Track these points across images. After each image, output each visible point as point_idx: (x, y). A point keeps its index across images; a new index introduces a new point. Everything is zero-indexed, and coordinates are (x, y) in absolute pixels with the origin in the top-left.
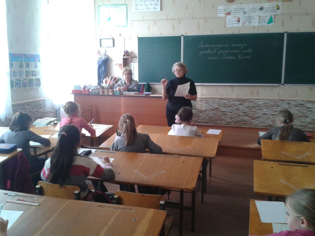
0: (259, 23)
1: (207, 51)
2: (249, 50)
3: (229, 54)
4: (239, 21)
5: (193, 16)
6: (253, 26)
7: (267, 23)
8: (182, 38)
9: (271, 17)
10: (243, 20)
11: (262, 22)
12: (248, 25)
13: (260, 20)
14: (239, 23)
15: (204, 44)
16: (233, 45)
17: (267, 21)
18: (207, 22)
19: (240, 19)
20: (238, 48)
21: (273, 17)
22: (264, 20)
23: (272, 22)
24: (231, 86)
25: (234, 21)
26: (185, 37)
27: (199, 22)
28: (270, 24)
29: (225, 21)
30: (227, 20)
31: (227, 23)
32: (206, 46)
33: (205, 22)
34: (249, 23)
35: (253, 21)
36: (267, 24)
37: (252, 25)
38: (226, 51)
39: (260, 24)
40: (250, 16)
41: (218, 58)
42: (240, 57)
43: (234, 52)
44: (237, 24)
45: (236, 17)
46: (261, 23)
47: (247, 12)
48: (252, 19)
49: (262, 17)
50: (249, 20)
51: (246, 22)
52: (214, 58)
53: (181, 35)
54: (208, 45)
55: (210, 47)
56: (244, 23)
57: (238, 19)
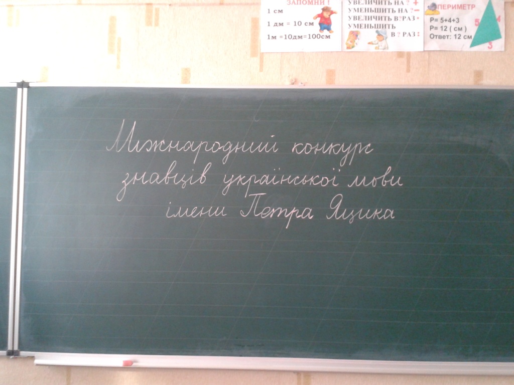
0: (432, 37)
1: (162, 176)
2: (388, 178)
3: (276, 195)
4: (325, 24)
6: (400, 54)
7: (470, 41)
8: (22, 96)
9: (489, 8)
10: (346, 21)
11: (443, 33)
12: (372, 48)
13: (434, 24)
14: (326, 32)
15: (141, 136)
16: (300, 148)
17: (472, 31)
18: (157, 24)
19: (332, 13)
20: (324, 165)
21: (499, 11)
22: (453, 24)
23: (498, 36)
24: (298, 373)
25: (300, 23)
26: (36, 94)
27: (113, 19)
28: (487, 45)
29: (255, 23)
30: (265, 19)
31: (265, 31)
32: (156, 146)
33: (149, 23)
34: (379, 35)
35: (400, 26)
36: (473, 45)
37: (393, 44)
38: (266, 180)
39: (434, 45)
40: (380, 2)
41: (219, 212)
42: (337, 210)
43: (304, 181)
44: (316, 36)
45: (310, 3)
46: (440, 37)
48: (392, 16)
49: (443, 7)
50: (380, 18)
51: (363, 32)
52: (201, 213)
53: (15, 85)
54: (163, 142)
55: (174, 154)
56: (355, 35)
57: (321, 16)
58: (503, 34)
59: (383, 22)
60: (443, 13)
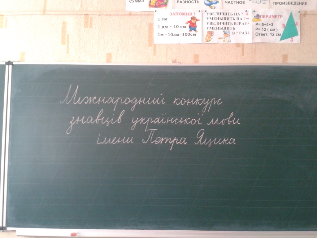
0: (257, 34)
1: (94, 119)
2: (231, 119)
3: (163, 130)
4: (193, 26)
5: (45, 7)
6: (238, 45)
7: (280, 37)
8: (9, 70)
9: (291, 17)
10: (205, 25)
11: (264, 32)
12: (221, 41)
13: (258, 27)
14: (193, 32)
15: (81, 94)
16: (178, 101)
17: (281, 31)
18: (91, 27)
19: (197, 20)
20: (193, 111)
21: (296, 19)
22: (270, 27)
23: (296, 34)
25: (177, 27)
26: (17, 69)
27: (64, 24)
28: (290, 39)
29: (151, 26)
30: (156, 23)
31: (156, 31)
32: (90, 100)
33: (86, 26)
34: (225, 33)
35: (238, 28)
36: (281, 40)
37: (233, 39)
38: (158, 121)
39: (258, 39)
40: (226, 14)
41: (129, 141)
42: (201, 139)
43: (181, 122)
44: (187, 34)
45: (184, 14)
46: (262, 35)
47: (217, 2)
48: (233, 22)
49: (263, 16)
50: (226, 23)
51: (215, 31)
52: (118, 141)
53: (4, 63)
54: (95, 98)
55: (102, 105)
56: (211, 34)
57: (190, 22)
58: (299, 33)
59: (227, 26)
60: (263, 20)
